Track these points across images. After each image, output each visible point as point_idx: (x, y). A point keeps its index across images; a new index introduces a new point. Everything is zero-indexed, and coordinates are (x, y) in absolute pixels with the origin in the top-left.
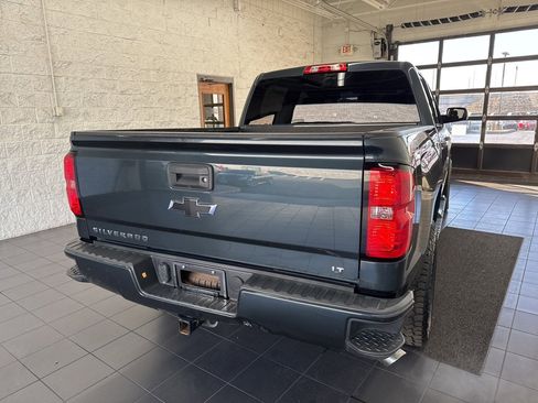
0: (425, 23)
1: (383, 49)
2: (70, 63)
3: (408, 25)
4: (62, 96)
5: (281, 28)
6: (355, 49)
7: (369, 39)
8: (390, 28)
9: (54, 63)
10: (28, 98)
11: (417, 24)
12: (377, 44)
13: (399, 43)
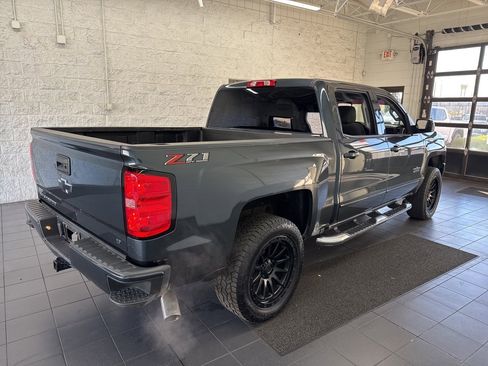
0: (467, 29)
1: (422, 54)
2: (121, 71)
3: (448, 31)
4: (114, 95)
5: (318, 36)
6: (396, 54)
7: (407, 45)
8: (431, 34)
9: (109, 71)
10: (88, 96)
11: (457, 30)
12: (415, 49)
13: (439, 49)
